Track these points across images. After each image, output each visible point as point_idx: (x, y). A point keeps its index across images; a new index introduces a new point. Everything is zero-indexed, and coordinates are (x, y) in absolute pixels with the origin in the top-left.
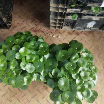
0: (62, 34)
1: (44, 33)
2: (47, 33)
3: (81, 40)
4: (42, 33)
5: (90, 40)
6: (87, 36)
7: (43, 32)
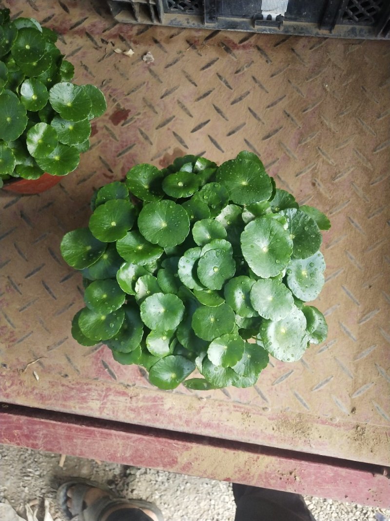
0: (161, 46)
1: (92, 40)
2: (103, 41)
3: (237, 72)
4: (85, 38)
5: (272, 76)
6: (266, 55)
7: (88, 35)
